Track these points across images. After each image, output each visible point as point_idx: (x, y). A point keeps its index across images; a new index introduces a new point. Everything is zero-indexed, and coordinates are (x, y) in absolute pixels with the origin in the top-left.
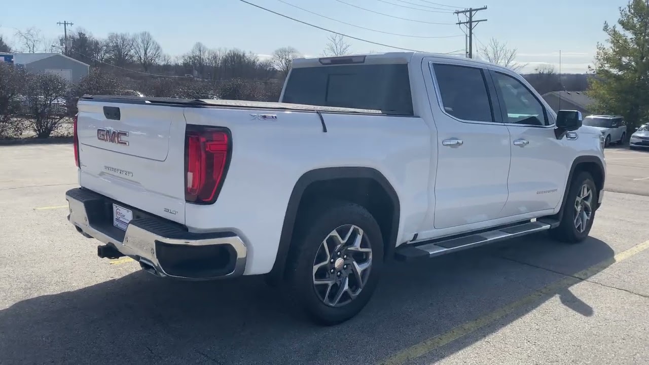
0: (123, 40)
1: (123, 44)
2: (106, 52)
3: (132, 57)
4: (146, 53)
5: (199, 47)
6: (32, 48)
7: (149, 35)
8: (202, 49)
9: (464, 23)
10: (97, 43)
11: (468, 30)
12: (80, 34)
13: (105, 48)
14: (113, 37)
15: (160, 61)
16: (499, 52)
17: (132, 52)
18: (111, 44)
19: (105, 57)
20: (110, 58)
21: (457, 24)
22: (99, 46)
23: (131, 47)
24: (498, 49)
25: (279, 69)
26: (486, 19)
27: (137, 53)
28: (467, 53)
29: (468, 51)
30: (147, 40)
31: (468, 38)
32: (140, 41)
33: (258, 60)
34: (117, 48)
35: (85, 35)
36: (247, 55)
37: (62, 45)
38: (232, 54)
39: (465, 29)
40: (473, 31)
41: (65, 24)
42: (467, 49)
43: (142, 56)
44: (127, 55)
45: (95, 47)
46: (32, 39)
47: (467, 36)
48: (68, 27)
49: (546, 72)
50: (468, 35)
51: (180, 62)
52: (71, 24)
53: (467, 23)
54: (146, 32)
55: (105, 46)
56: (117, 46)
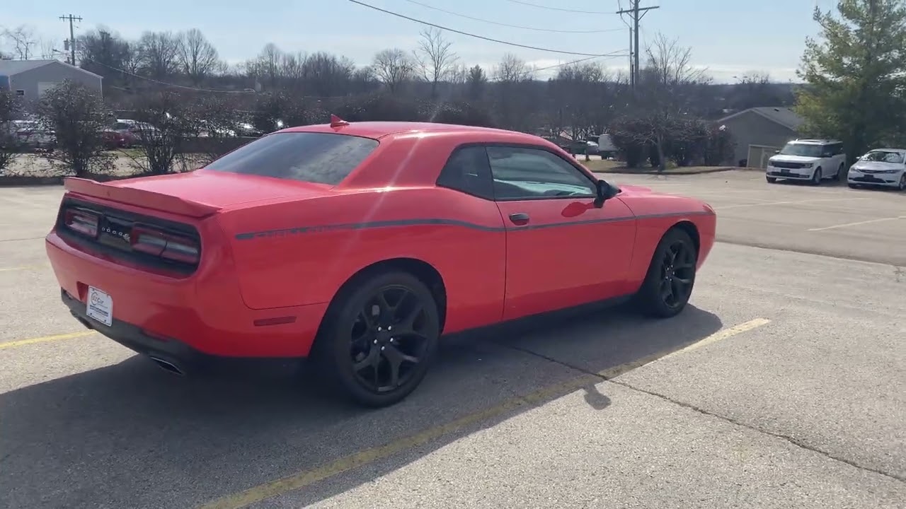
0: (163, 39)
1: (162, 46)
2: (140, 58)
3: (175, 64)
4: (195, 61)
5: (270, 50)
6: (24, 53)
7: (199, 33)
8: (274, 52)
9: (627, 11)
10: (126, 46)
11: (633, 20)
12: (103, 34)
13: (137, 53)
14: (149, 38)
15: (214, 70)
16: (667, 52)
17: (176, 58)
18: (145, 48)
19: (139, 65)
20: (144, 68)
21: (617, 13)
22: (130, 50)
23: (174, 51)
24: (667, 47)
25: (382, 80)
26: (657, 6)
27: (182, 59)
28: (632, 53)
29: (633, 51)
30: (196, 40)
31: (633, 33)
32: (186, 42)
33: (353, 68)
34: (153, 52)
35: (109, 35)
36: (339, 59)
37: (67, 48)
38: (317, 59)
39: (629, 19)
40: (639, 23)
41: (71, 18)
42: (631, 48)
43: (189, 64)
44: (168, 62)
45: (124, 51)
46: (24, 41)
47: (631, 29)
48: (75, 23)
49: (758, 81)
50: (633, 29)
51: (243, 72)
52: (81, 18)
53: (631, 11)
54: (195, 31)
55: (137, 50)
56: (155, 50)
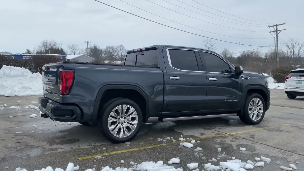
0: (112, 48)
1: (112, 50)
2: (105, 54)
3: (116, 56)
4: (121, 54)
6: (74, 53)
7: (123, 46)
9: (273, 32)
10: (102, 50)
11: (276, 35)
13: (105, 52)
14: (108, 48)
16: (294, 44)
17: (116, 54)
18: (107, 51)
19: (105, 56)
20: (107, 57)
21: (269, 32)
22: (102, 52)
23: (115, 52)
24: (294, 42)
26: (285, 29)
27: (118, 54)
29: (276, 45)
30: (122, 48)
31: (276, 39)
32: (119, 49)
34: (109, 52)
35: (96, 47)
37: (86, 51)
39: (274, 34)
40: (278, 35)
41: (88, 42)
42: (275, 44)
43: (120, 55)
44: (114, 55)
46: (74, 49)
47: (275, 38)
48: (89, 43)
50: (276, 37)
52: (90, 42)
53: (275, 31)
54: (122, 45)
55: (105, 51)
56: (110, 51)
